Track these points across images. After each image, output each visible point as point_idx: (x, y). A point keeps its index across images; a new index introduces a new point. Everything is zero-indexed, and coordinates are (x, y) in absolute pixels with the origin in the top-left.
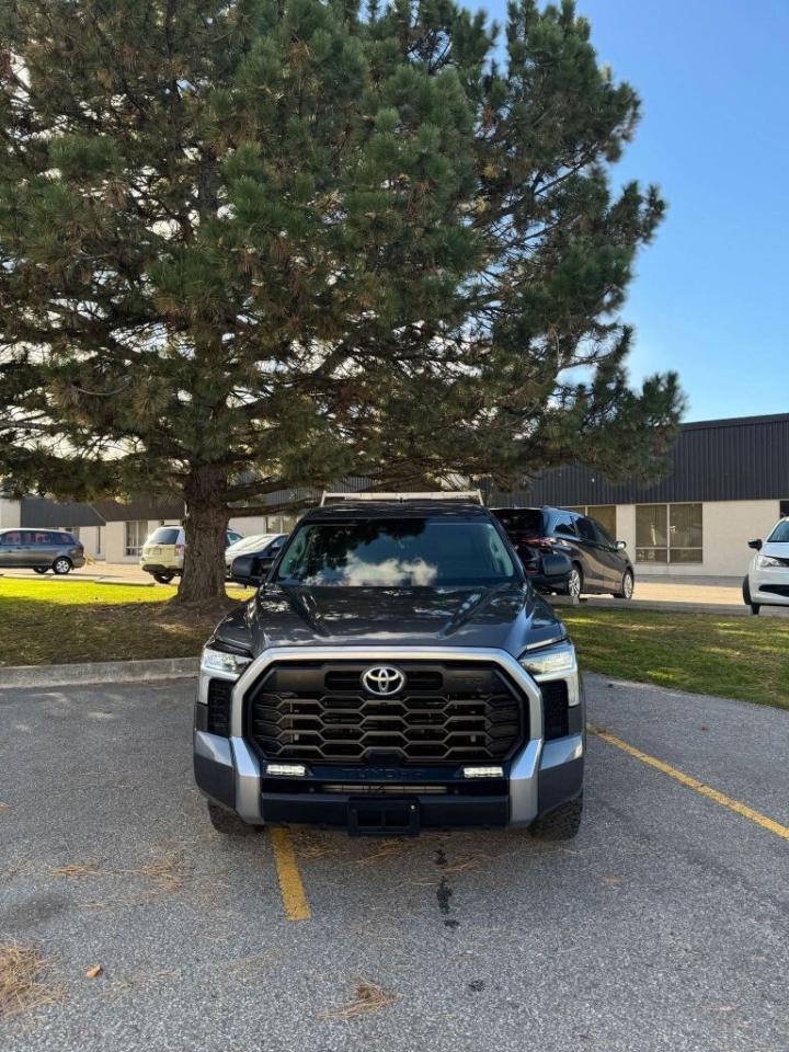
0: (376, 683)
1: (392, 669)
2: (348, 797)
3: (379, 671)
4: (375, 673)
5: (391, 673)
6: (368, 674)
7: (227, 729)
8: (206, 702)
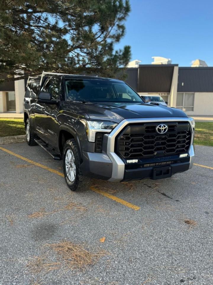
0: (160, 129)
1: (165, 125)
2: (152, 167)
3: (161, 126)
4: (160, 126)
5: (165, 126)
6: (158, 127)
7: (101, 150)
8: (94, 141)
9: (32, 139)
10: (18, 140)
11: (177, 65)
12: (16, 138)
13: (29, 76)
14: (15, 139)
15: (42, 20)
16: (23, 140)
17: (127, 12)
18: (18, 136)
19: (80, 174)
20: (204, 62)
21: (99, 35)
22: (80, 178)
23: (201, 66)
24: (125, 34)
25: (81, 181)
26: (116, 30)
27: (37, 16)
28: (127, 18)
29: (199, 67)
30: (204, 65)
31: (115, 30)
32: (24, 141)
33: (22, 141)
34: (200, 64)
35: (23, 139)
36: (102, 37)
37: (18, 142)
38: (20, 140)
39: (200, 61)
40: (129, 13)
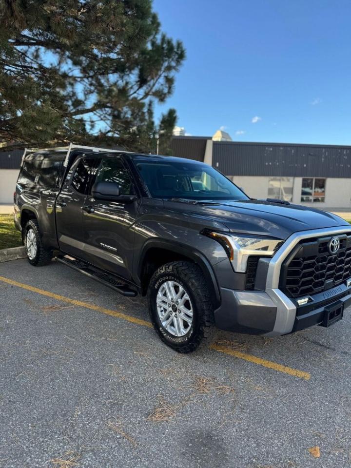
0: (333, 247)
1: (337, 239)
3: (334, 241)
5: (337, 242)
6: (331, 243)
7: (253, 286)
8: (244, 271)
9: (42, 255)
10: (9, 256)
11: (211, 138)
12: (5, 253)
13: (26, 149)
14: (4, 255)
15: (28, 57)
16: (18, 255)
17: (179, 60)
18: (8, 249)
19: (205, 326)
20: (228, 134)
21: (135, 90)
22: (205, 333)
23: (224, 140)
24: (172, 91)
25: (207, 338)
26: (162, 85)
27: (21, 50)
28: (180, 68)
29: (221, 142)
30: (227, 138)
31: (160, 84)
32: (18, 257)
33: (16, 258)
34: (223, 137)
35: (16, 254)
36: (141, 94)
37: (10, 259)
38: (13, 257)
39: (223, 132)
40: (183, 62)
